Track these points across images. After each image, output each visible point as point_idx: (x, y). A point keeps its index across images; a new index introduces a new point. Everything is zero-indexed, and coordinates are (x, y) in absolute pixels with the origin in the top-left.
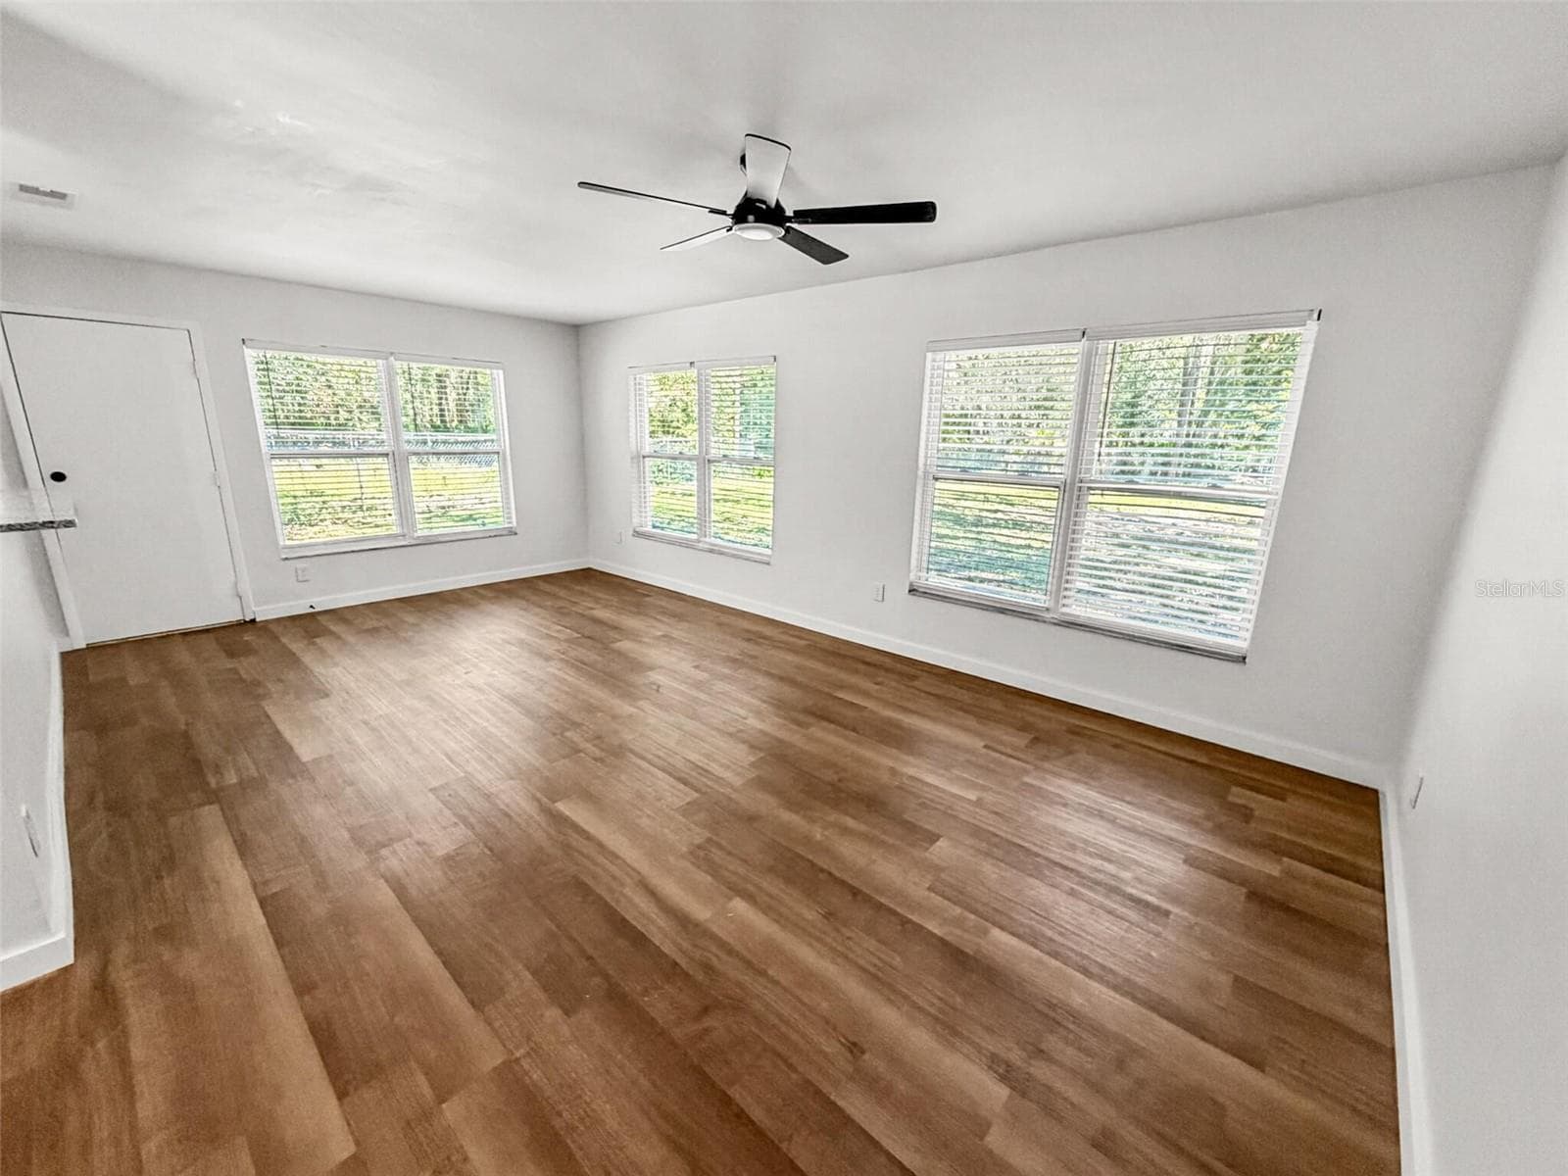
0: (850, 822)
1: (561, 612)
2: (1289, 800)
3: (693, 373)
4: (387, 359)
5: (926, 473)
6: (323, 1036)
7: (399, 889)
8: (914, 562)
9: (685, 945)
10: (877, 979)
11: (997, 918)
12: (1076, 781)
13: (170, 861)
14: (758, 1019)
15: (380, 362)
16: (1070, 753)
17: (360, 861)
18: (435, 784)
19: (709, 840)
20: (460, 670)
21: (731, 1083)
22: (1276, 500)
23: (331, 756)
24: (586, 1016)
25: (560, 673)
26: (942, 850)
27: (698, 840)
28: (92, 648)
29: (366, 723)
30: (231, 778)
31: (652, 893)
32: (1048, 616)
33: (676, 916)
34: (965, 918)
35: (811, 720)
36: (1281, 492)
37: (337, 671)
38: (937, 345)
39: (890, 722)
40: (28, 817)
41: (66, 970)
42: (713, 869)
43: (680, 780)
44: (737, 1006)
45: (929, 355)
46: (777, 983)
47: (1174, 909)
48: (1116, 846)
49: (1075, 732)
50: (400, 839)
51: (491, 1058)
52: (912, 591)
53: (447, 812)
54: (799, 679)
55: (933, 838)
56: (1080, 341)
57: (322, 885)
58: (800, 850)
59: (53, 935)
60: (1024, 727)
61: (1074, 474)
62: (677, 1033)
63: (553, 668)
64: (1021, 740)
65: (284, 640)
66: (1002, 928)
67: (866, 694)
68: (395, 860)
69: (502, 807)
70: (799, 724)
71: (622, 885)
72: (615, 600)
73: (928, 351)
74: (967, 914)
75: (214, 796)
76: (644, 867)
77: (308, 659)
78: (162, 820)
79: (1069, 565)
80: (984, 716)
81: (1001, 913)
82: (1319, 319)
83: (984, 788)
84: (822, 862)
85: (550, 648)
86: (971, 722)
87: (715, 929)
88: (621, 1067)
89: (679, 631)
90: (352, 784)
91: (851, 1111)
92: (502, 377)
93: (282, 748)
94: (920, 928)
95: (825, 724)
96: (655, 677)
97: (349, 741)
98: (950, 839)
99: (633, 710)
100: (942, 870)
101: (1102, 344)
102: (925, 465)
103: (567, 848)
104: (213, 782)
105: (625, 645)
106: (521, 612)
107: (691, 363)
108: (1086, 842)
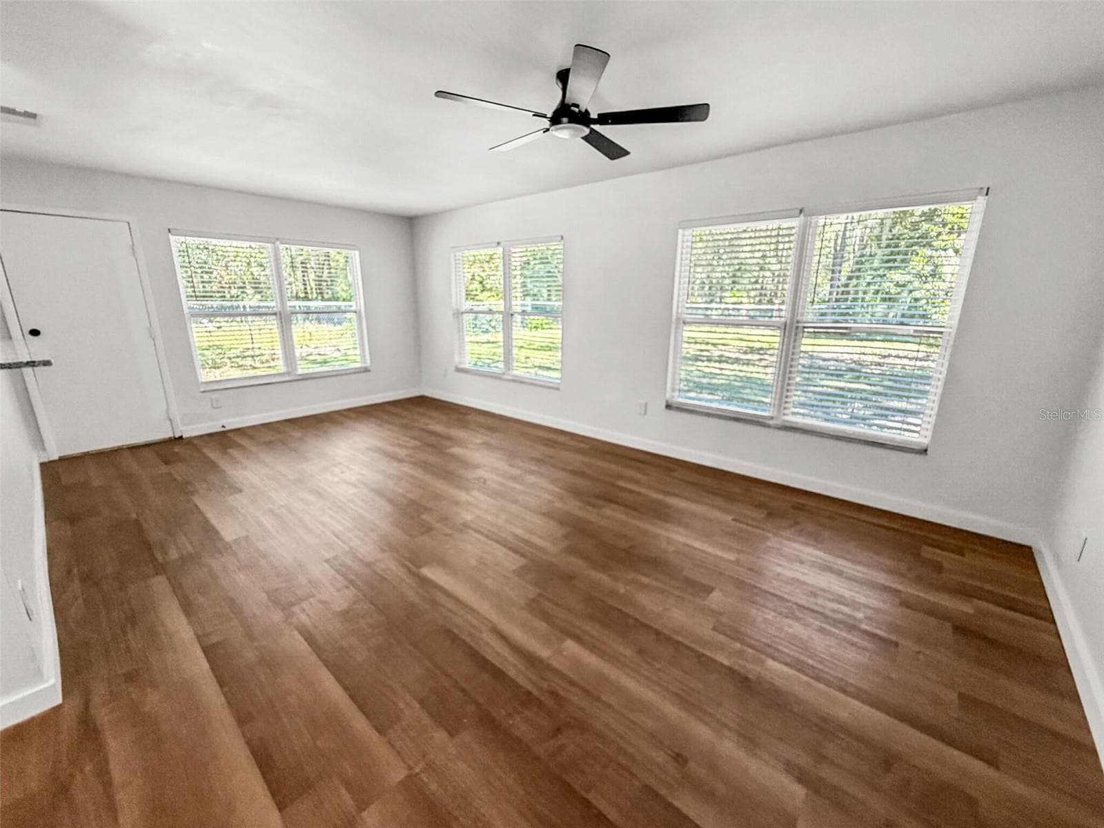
0: (645, 580)
1: (405, 427)
2: (967, 556)
3: (500, 250)
4: (274, 243)
5: (678, 319)
6: (264, 760)
7: (310, 639)
8: (669, 385)
9: (534, 678)
10: (686, 702)
11: (769, 651)
12: (807, 544)
13: (133, 620)
14: (600, 736)
15: (269, 245)
16: (797, 523)
17: (277, 617)
18: (328, 556)
19: (540, 595)
20: (337, 470)
21: (588, 791)
22: (950, 333)
23: (247, 537)
24: (466, 736)
25: (410, 472)
26: (716, 599)
27: (531, 596)
28: (62, 459)
29: (271, 511)
30: (174, 555)
31: (503, 638)
32: (771, 422)
33: (525, 655)
34: (744, 651)
35: (601, 503)
36: (955, 327)
37: (246, 473)
38: (687, 224)
39: (659, 503)
40: (23, 590)
41: (57, 709)
42: (546, 617)
43: (510, 549)
44: (582, 726)
45: (680, 231)
46: (610, 706)
47: (901, 641)
48: (847, 594)
49: (798, 507)
50: (306, 599)
51: (397, 774)
52: (668, 407)
53: (339, 577)
54: (588, 472)
55: (709, 590)
56: (798, 217)
57: (249, 635)
58: (610, 601)
59: (46, 681)
60: (759, 506)
61: (792, 318)
62: (541, 750)
63: (406, 468)
64: (760, 515)
65: (205, 451)
66: (774, 658)
67: (637, 482)
68: (306, 614)
69: (380, 572)
70: (594, 506)
71: (480, 632)
72: (444, 418)
73: (680, 228)
74: (745, 648)
75: (161, 569)
76: (495, 617)
77: (223, 464)
78: (123, 588)
79: (789, 385)
80: (730, 498)
81: (769, 646)
82: (987, 194)
83: (739, 552)
84: (629, 610)
85: (402, 453)
86: (719, 501)
87: (555, 664)
88: (500, 779)
89: (494, 439)
90: (264, 557)
91: (685, 810)
92: (357, 256)
93: (210, 532)
94: (713, 661)
95: (613, 506)
96: (481, 473)
97: (260, 524)
98: (721, 590)
99: (469, 498)
100: (721, 614)
101: (814, 219)
102: (677, 313)
103: (435, 603)
104: (160, 558)
105: (456, 450)
106: (377, 428)
107: (498, 243)
108: (823, 590)
